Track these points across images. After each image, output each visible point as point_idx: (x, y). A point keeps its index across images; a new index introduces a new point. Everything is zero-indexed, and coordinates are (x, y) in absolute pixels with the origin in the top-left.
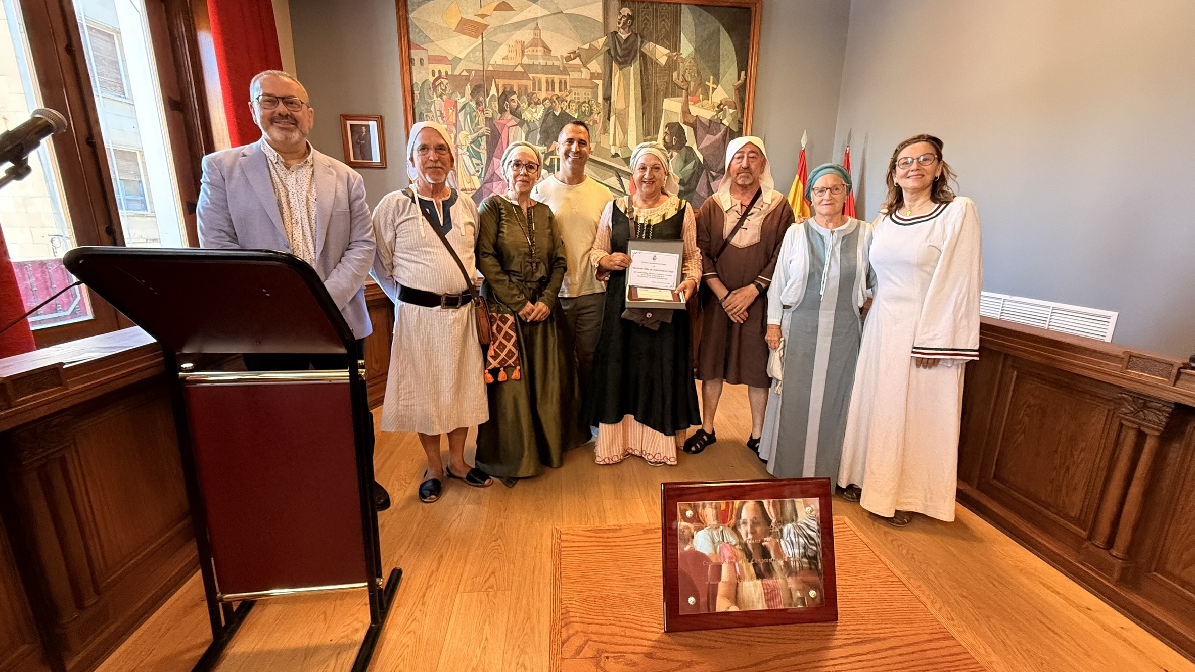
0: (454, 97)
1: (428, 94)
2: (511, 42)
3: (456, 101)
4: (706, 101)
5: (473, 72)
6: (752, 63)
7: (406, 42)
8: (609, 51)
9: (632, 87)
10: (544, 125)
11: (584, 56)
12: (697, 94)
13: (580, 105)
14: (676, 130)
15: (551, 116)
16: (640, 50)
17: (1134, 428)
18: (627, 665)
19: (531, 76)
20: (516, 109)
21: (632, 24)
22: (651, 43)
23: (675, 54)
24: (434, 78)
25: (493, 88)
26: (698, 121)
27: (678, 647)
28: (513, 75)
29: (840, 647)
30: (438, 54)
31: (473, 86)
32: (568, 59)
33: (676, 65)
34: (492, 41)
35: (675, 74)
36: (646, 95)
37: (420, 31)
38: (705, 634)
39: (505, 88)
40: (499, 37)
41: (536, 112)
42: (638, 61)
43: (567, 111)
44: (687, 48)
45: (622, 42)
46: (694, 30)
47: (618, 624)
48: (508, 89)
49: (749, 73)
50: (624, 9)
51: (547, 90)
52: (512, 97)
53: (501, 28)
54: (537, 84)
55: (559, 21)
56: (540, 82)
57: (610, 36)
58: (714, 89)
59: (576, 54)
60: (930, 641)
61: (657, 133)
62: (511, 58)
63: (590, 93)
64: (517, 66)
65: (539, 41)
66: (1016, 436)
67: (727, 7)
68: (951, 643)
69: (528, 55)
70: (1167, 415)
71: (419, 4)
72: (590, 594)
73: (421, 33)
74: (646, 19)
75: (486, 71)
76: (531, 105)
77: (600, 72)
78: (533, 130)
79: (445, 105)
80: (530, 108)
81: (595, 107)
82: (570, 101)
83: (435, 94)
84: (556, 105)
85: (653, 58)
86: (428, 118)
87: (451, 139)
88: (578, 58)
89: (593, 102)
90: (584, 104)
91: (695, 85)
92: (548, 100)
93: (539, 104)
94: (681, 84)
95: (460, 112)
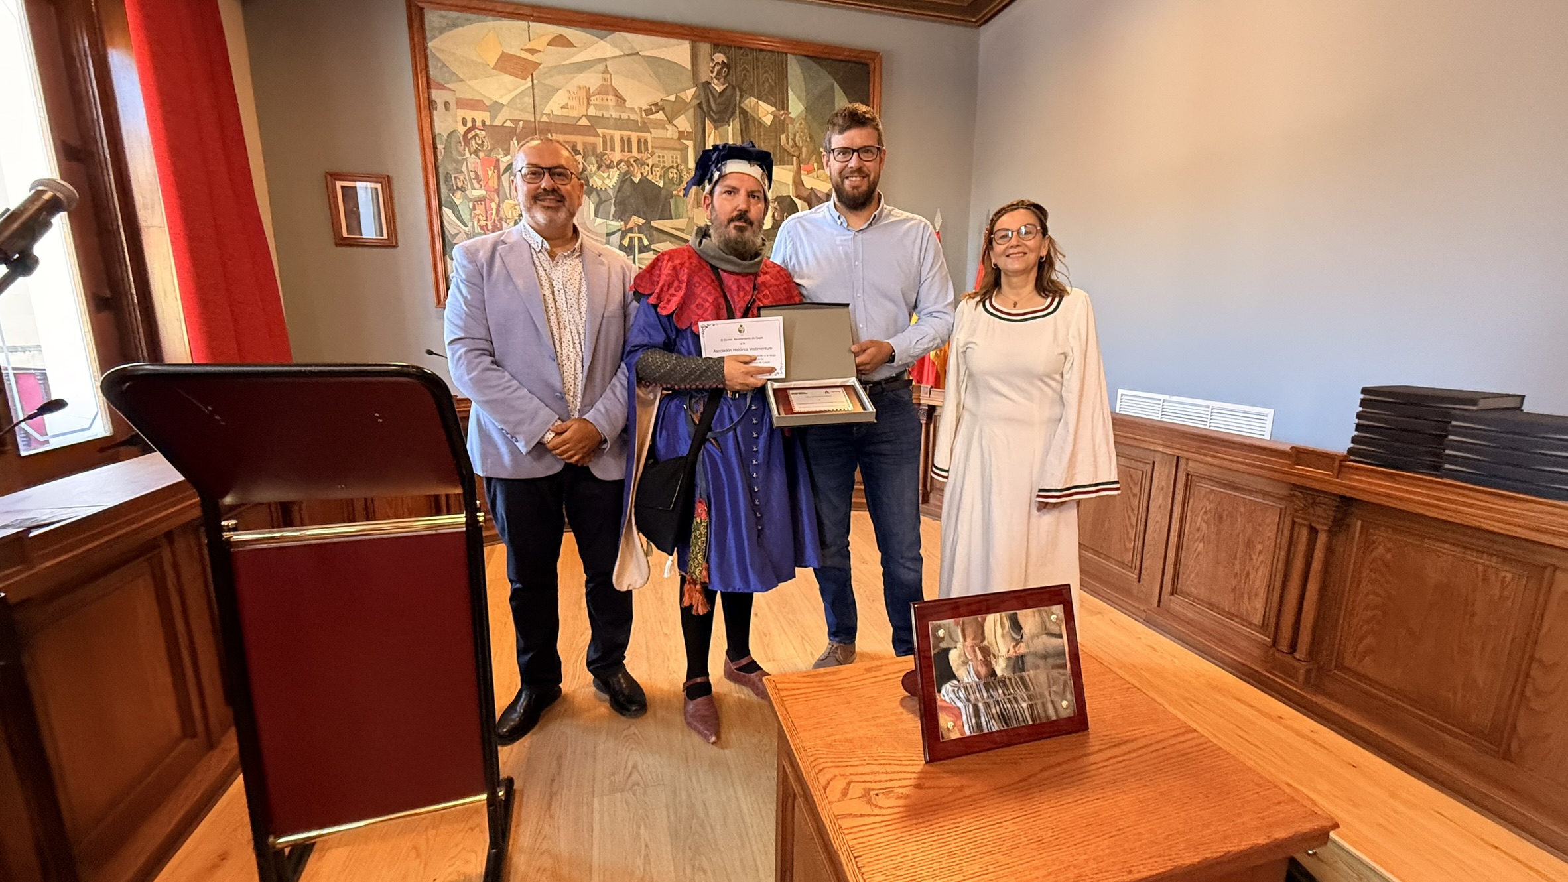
0: (494, 154)
1: (457, 149)
2: (572, 86)
3: (498, 161)
5: (521, 123)
7: (424, 79)
8: (700, 105)
10: (619, 194)
11: (672, 111)
12: (810, 163)
13: (666, 170)
14: (786, 205)
15: (628, 183)
16: (739, 106)
17: (1305, 525)
18: (899, 798)
19: (600, 131)
21: (728, 74)
22: (752, 99)
23: (782, 112)
24: (466, 128)
26: (813, 194)
27: (945, 775)
28: (575, 129)
29: (1097, 752)
30: (470, 97)
31: (520, 142)
32: (649, 112)
33: (783, 125)
34: (545, 85)
35: (783, 137)
37: (444, 65)
40: (556, 80)
41: (608, 177)
42: (738, 119)
43: (650, 177)
44: (796, 107)
45: (717, 95)
46: (803, 86)
50: (717, 55)
51: (622, 150)
53: (558, 69)
54: (608, 143)
55: (636, 65)
56: (612, 140)
57: (700, 86)
59: (657, 107)
62: (573, 108)
63: (678, 157)
64: (580, 118)
65: (610, 88)
66: (1196, 544)
67: (841, 61)
68: (1195, 735)
69: (595, 105)
70: (1334, 509)
71: (442, 30)
72: (833, 738)
73: (445, 69)
74: (745, 69)
75: (539, 122)
76: (602, 169)
77: (691, 130)
78: (605, 201)
79: (483, 165)
80: (600, 172)
81: (685, 173)
82: (653, 166)
83: (467, 149)
84: (634, 169)
85: (755, 116)
86: (458, 180)
87: (492, 209)
88: (661, 112)
89: (682, 167)
90: (671, 170)
91: (807, 151)
92: (623, 164)
93: (612, 168)
94: (791, 150)
95: (503, 174)
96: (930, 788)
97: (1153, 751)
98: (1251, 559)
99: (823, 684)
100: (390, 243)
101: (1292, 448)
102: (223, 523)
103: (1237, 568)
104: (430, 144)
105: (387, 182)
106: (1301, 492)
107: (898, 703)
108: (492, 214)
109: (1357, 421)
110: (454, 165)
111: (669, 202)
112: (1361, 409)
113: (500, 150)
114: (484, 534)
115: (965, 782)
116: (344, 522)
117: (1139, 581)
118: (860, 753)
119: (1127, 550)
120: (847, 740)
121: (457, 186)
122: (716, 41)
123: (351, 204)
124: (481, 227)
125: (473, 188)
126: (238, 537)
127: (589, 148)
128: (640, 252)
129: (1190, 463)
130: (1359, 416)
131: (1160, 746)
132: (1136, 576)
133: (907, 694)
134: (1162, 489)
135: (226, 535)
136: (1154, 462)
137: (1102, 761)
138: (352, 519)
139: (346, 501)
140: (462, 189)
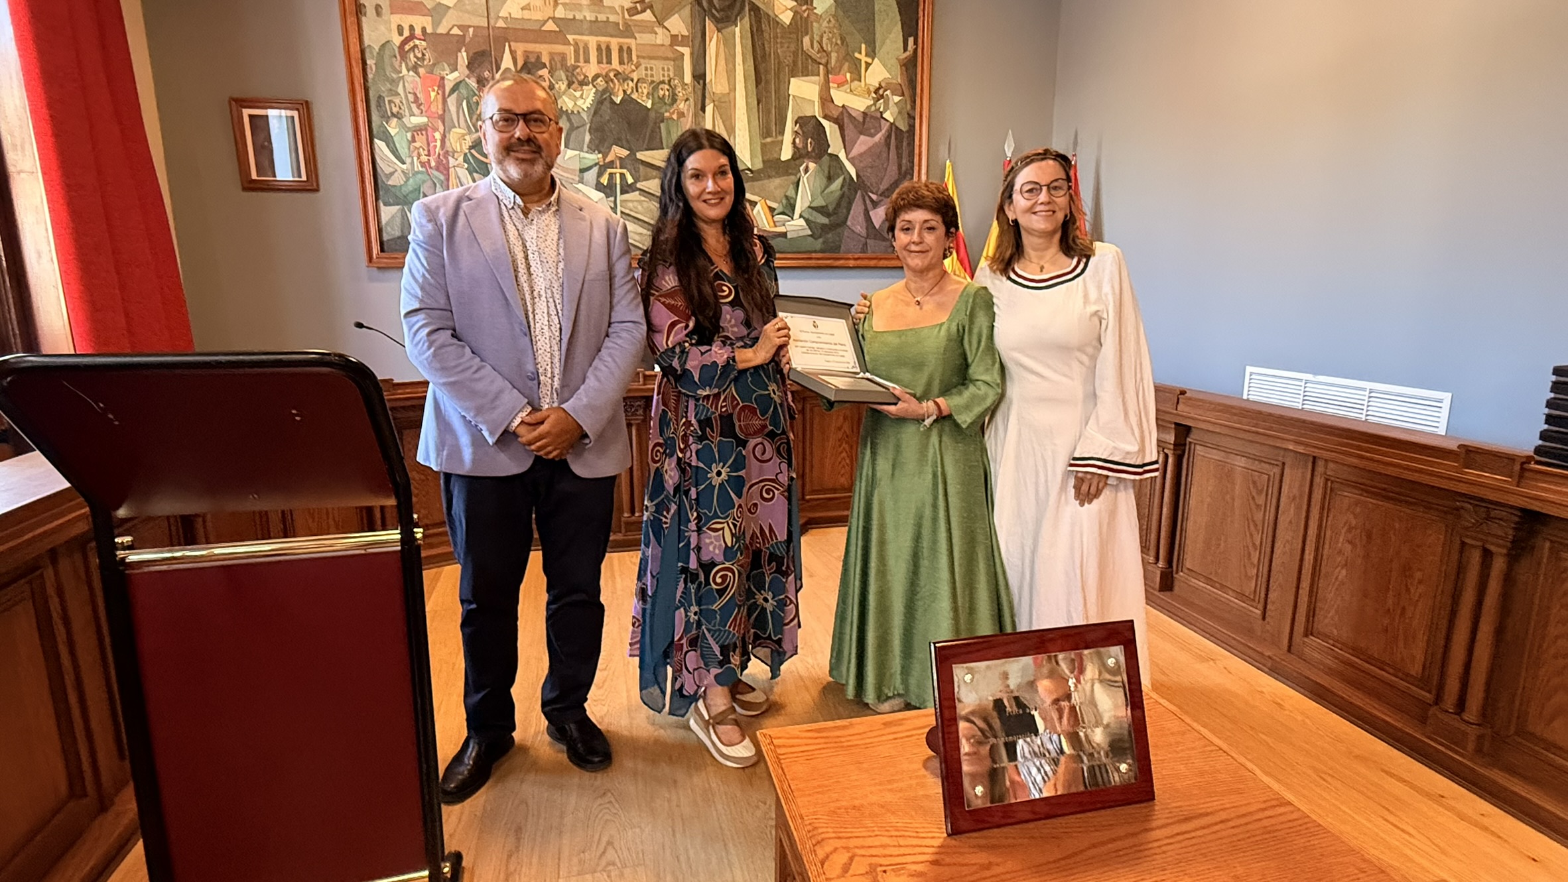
0: (437, 71)
1: (392, 66)
3: (443, 78)
4: (856, 83)
5: (471, 30)
6: (924, 24)
9: (739, 59)
10: (598, 118)
12: (842, 72)
13: (656, 86)
14: (811, 128)
15: (607, 103)
17: (1478, 546)
18: (913, 876)
19: (570, 38)
23: (804, 8)
24: (402, 38)
25: (507, 57)
26: (845, 114)
27: (966, 850)
28: (538, 34)
29: (1163, 826)
31: (471, 54)
32: (633, 11)
33: (806, 24)
35: (806, 40)
36: (762, 71)
39: (528, 57)
41: (581, 97)
42: (747, 19)
43: (634, 96)
48: (533, 60)
49: (920, 41)
51: (600, 62)
52: (540, 73)
54: (582, 52)
56: (586, 48)
58: (868, 65)
59: (645, 5)
61: (782, 133)
62: (536, 9)
63: (671, 68)
64: (546, 22)
66: (1337, 570)
68: (1290, 808)
69: (565, 5)
70: (1513, 525)
72: (838, 804)
75: (494, 28)
76: (574, 86)
77: (686, 33)
78: (578, 127)
79: (423, 84)
80: (571, 90)
81: (680, 89)
82: (638, 80)
83: (403, 65)
84: (615, 85)
85: (771, 13)
86: (393, 105)
87: (436, 141)
88: (648, 11)
89: (676, 81)
90: (661, 86)
91: (838, 58)
92: (601, 79)
93: (587, 84)
94: (816, 56)
95: (449, 96)
96: (949, 865)
97: (1233, 827)
98: (1408, 590)
99: (830, 740)
100: (310, 186)
101: (1459, 447)
102: (116, 540)
103: (1390, 602)
104: (358, 59)
105: (305, 109)
106: (1471, 504)
107: (920, 766)
108: (436, 146)
109: (1547, 411)
110: (388, 85)
111: (660, 128)
112: (1552, 395)
113: (446, 65)
114: (424, 554)
115: (993, 859)
116: (257, 539)
117: (1264, 618)
118: (869, 823)
119: (1249, 578)
120: (854, 807)
121: (392, 113)
123: (262, 136)
124: (423, 164)
125: (412, 114)
126: (133, 557)
127: (557, 59)
128: (622, 193)
129: (1331, 465)
130: (1550, 404)
131: (1243, 821)
132: (1258, 612)
133: (933, 753)
134: (1294, 499)
135: (120, 554)
136: (1284, 464)
137: (1167, 838)
138: (266, 535)
139: (260, 513)
140: (398, 116)
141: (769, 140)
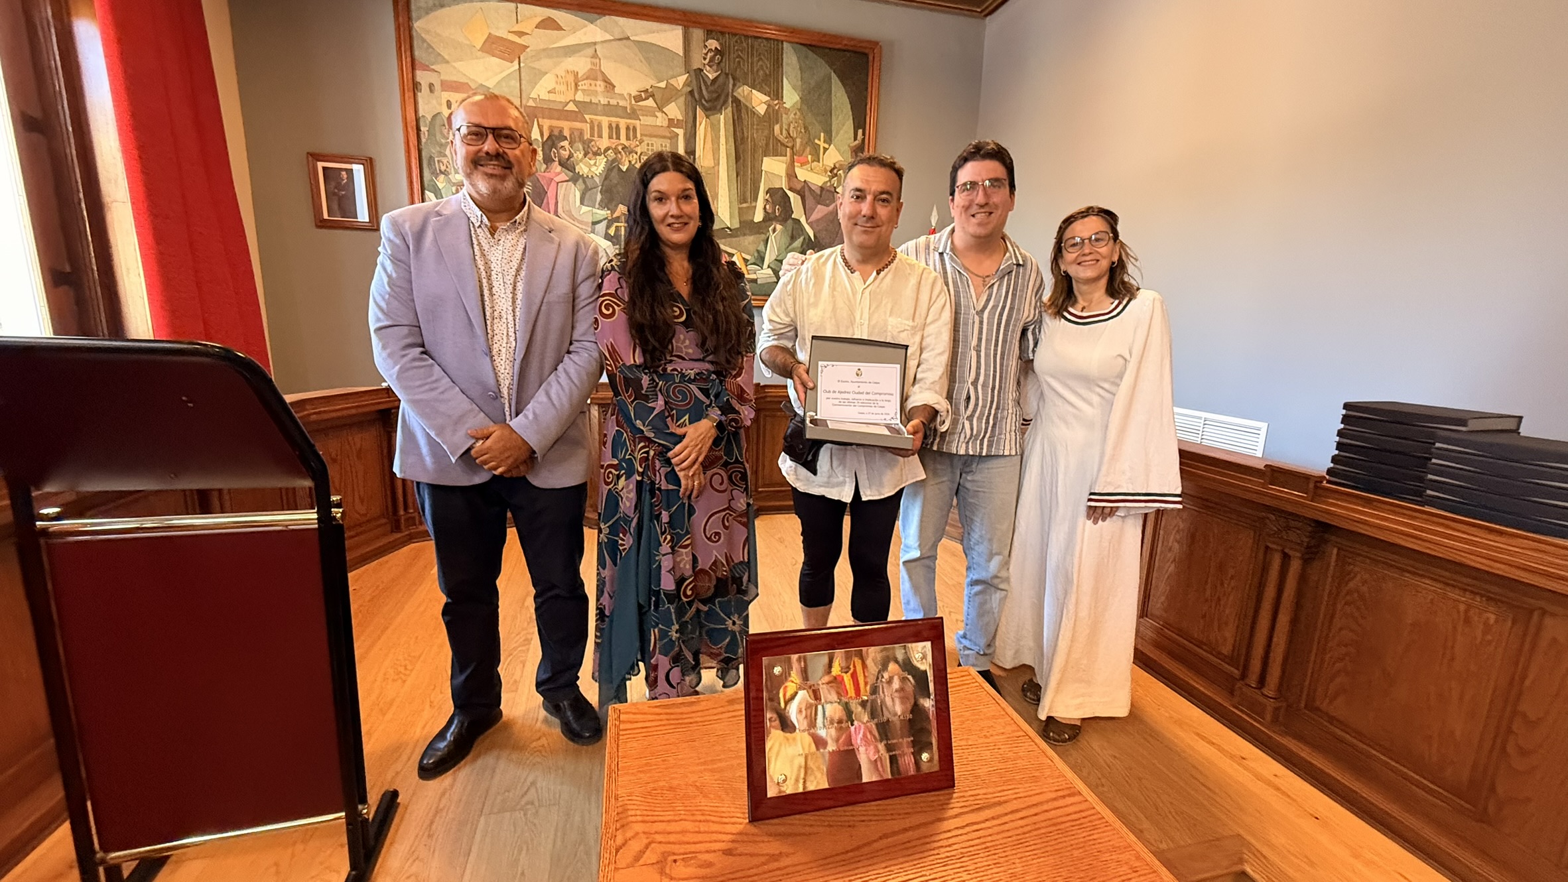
2: (560, 71)
4: (815, 163)
6: (870, 120)
7: (409, 59)
8: (691, 92)
9: (723, 140)
10: (606, 182)
11: (662, 98)
12: (805, 154)
14: (778, 197)
15: (615, 170)
16: (733, 97)
17: (1279, 550)
18: (700, 866)
19: (587, 117)
20: (568, 159)
21: (721, 61)
22: (746, 87)
23: (776, 102)
24: (451, 112)
26: (806, 188)
27: (766, 839)
28: (563, 114)
29: (956, 816)
30: (454, 78)
32: (638, 99)
33: (777, 114)
34: (534, 68)
35: (777, 128)
37: (429, 44)
38: (800, 820)
40: (545, 63)
41: (595, 164)
42: (730, 109)
44: (791, 97)
45: (709, 83)
46: (799, 75)
47: (692, 818)
48: (556, 133)
49: (867, 133)
50: (710, 41)
51: (610, 137)
52: (562, 144)
53: (548, 52)
54: (596, 129)
55: (626, 50)
56: (600, 126)
57: (693, 73)
58: (825, 150)
59: (648, 94)
60: (1055, 799)
61: (756, 199)
62: (560, 93)
64: (568, 103)
65: (599, 73)
66: (1167, 565)
67: (839, 50)
69: (584, 91)
70: (1307, 534)
71: (428, 11)
72: (657, 784)
73: (431, 50)
74: (739, 56)
76: (588, 156)
77: (681, 118)
78: (591, 189)
80: (587, 159)
82: (641, 154)
84: (622, 157)
85: (748, 104)
86: (441, 164)
88: (651, 99)
91: (801, 143)
92: (611, 151)
93: (600, 155)
94: (784, 141)
96: (740, 854)
97: (1022, 819)
98: (1222, 584)
99: (672, 717)
101: (1266, 466)
104: (413, 125)
105: (371, 165)
106: (1274, 514)
118: (679, 805)
121: (439, 170)
122: (710, 28)
127: (576, 133)
130: (1340, 433)
131: (1032, 811)
135: (42, 524)
140: (446, 173)
141: (744, 205)
